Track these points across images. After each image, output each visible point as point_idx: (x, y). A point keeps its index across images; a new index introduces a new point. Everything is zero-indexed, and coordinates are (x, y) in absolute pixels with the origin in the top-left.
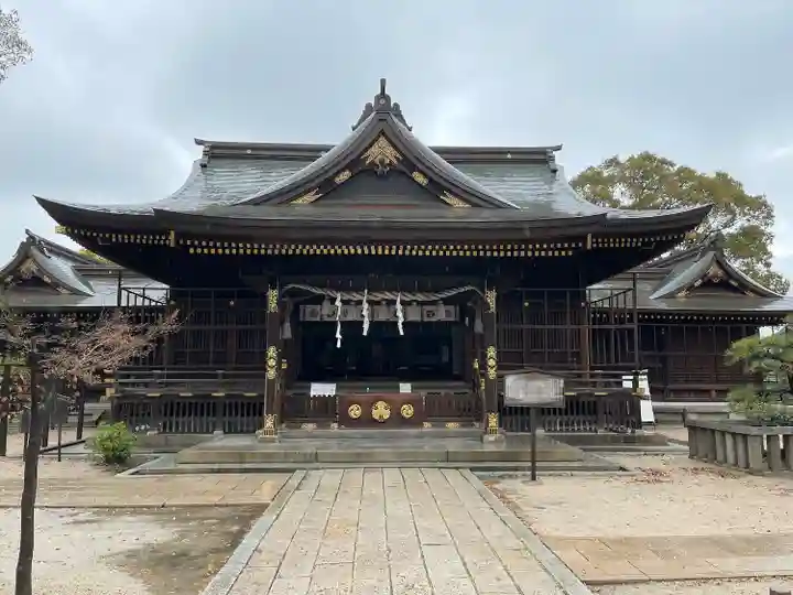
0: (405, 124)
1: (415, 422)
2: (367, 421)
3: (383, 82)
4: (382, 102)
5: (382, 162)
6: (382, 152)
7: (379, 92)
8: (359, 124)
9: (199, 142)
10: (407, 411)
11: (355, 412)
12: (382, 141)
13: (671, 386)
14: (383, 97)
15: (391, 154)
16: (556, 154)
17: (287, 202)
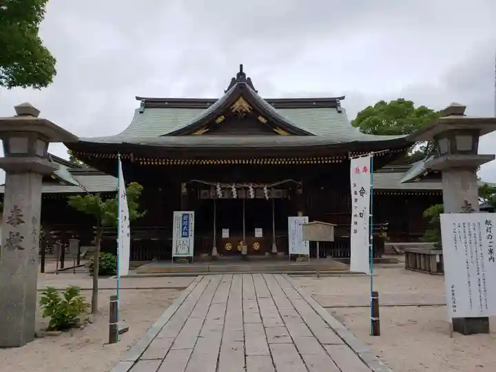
0: (254, 89)
1: (260, 252)
2: (235, 252)
3: (241, 66)
4: (241, 77)
5: (241, 111)
6: (241, 105)
7: (239, 71)
8: (228, 90)
9: (138, 98)
10: (256, 246)
11: (229, 247)
12: (241, 100)
13: (411, 234)
14: (241, 74)
15: (246, 106)
16: (341, 102)
17: (189, 134)
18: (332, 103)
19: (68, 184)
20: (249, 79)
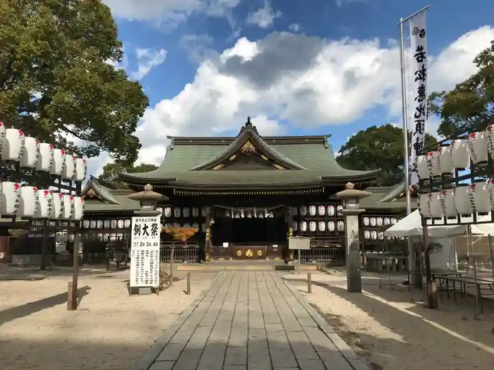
1: (263, 257)
2: (244, 257)
3: (249, 118)
4: (248, 126)
5: (248, 151)
6: (248, 146)
7: (247, 122)
8: (239, 135)
10: (260, 253)
11: (239, 253)
12: (248, 143)
14: (249, 123)
15: (252, 148)
16: (329, 139)
17: (210, 169)
18: (320, 140)
19: (111, 203)
20: (255, 127)
